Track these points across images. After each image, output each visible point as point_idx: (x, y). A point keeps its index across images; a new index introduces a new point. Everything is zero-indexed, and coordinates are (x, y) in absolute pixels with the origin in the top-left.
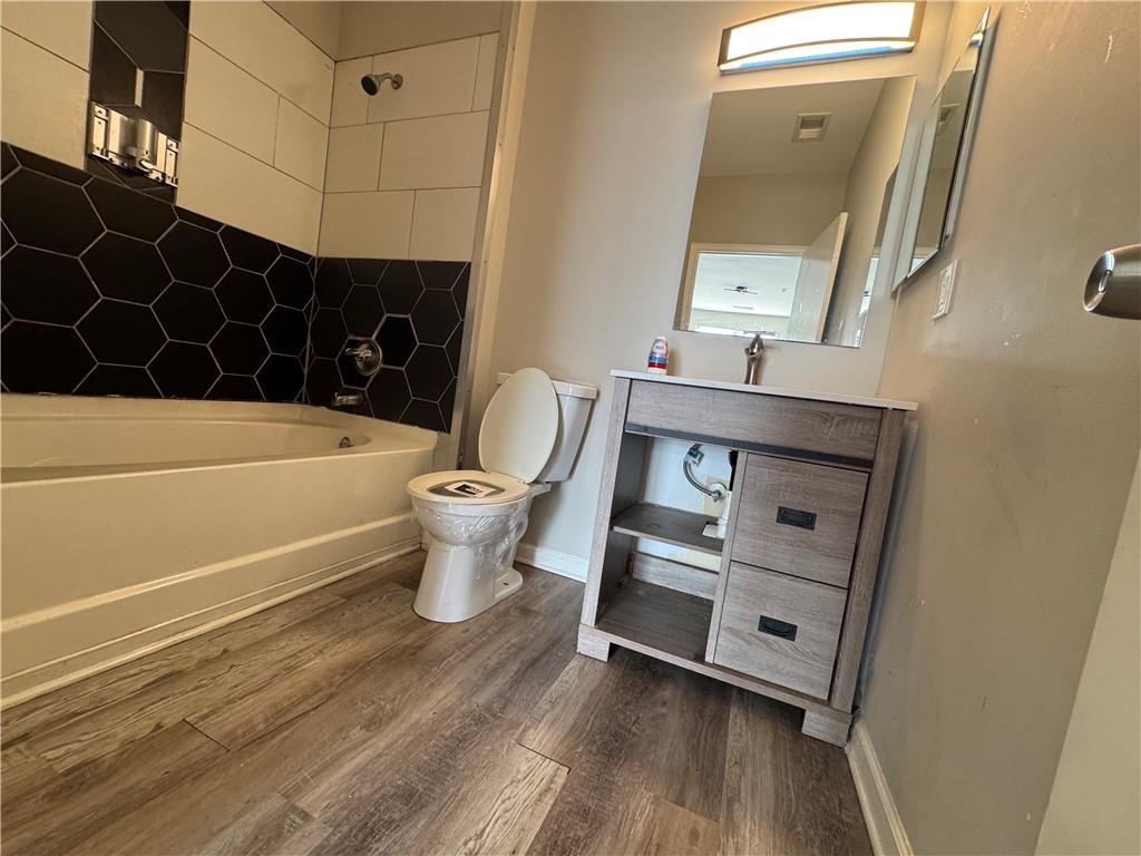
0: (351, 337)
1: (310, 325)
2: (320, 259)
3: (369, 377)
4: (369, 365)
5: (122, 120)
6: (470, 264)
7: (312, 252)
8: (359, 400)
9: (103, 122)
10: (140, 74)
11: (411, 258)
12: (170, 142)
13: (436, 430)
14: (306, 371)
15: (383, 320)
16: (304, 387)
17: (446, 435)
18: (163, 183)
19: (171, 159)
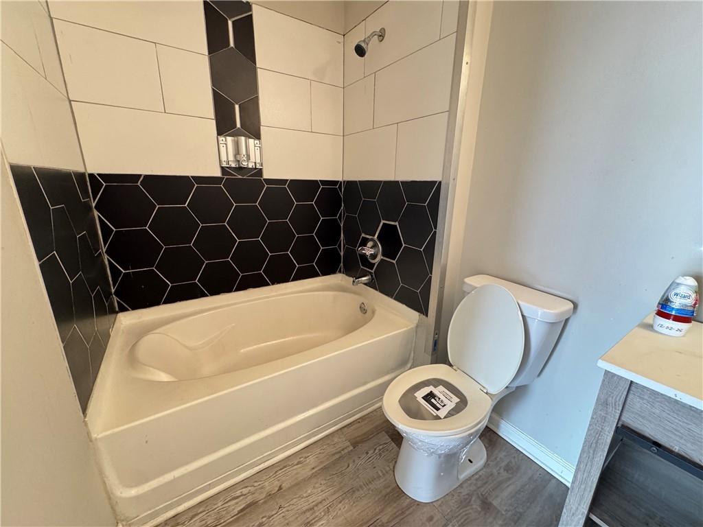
0: (363, 235)
1: (342, 226)
2: (344, 182)
3: (374, 264)
4: (374, 256)
5: (232, 140)
6: (440, 183)
7: (339, 179)
8: (369, 279)
9: (224, 145)
10: (237, 107)
11: (397, 179)
12: (256, 142)
13: (418, 312)
14: (342, 254)
15: (381, 224)
16: (342, 264)
17: (424, 317)
18: (256, 168)
19: (258, 152)
